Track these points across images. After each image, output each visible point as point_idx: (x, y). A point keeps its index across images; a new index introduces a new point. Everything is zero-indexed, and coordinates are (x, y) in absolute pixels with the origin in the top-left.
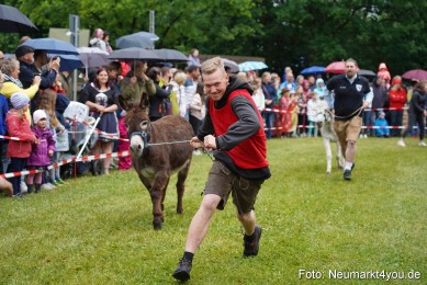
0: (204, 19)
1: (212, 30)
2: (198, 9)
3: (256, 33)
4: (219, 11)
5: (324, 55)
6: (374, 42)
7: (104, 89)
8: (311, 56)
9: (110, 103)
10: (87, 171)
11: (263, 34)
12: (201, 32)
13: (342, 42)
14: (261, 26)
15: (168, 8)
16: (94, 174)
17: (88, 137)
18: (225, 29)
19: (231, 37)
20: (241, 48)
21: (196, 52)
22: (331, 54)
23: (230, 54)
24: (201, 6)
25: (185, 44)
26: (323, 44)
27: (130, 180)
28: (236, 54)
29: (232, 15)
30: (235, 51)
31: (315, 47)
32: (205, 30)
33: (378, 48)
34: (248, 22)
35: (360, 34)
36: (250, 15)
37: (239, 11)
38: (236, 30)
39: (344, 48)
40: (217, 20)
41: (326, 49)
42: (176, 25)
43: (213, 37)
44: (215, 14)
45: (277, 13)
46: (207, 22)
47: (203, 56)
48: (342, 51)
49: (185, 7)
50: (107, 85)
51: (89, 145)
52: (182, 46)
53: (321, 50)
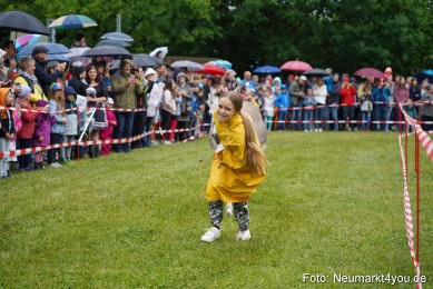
0: (165, 21)
1: (173, 32)
2: (160, 12)
3: (215, 35)
4: (179, 14)
5: (279, 55)
6: (326, 43)
7: (94, 84)
8: (267, 56)
9: (99, 95)
11: (221, 36)
12: (162, 35)
13: (295, 43)
14: (220, 28)
15: (130, 12)
17: (86, 125)
18: (185, 31)
19: (191, 39)
20: (198, 50)
22: (285, 54)
23: (188, 55)
24: (162, 9)
25: (144, 46)
26: (278, 45)
28: (193, 56)
29: (191, 18)
30: (193, 52)
31: (270, 48)
32: (166, 32)
33: (329, 49)
34: (207, 25)
35: (313, 35)
36: (209, 19)
37: (198, 14)
38: (196, 32)
39: (298, 49)
40: (177, 22)
41: (281, 50)
42: (138, 28)
43: (173, 40)
44: (175, 17)
45: (235, 16)
46: (167, 24)
48: (294, 49)
49: (147, 10)
50: (96, 80)
51: (87, 132)
52: (141, 49)
53: (276, 51)
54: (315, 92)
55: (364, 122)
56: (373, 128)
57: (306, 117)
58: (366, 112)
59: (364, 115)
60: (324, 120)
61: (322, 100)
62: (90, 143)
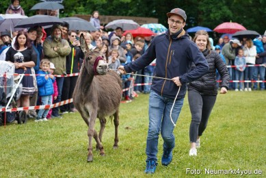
5: (212, 15)
7: (23, 49)
9: (26, 60)
13: (228, 4)
16: (19, 123)
17: (14, 91)
20: (135, 9)
21: (96, 14)
25: (84, 5)
26: (211, 6)
27: (51, 127)
30: (130, 11)
31: (203, 8)
33: (260, 10)
39: (230, 9)
41: (214, 10)
47: (102, 17)
48: (229, 12)
50: (25, 45)
51: (15, 98)
52: (82, 7)
54: (246, 52)
57: (237, 76)
60: (255, 79)
61: (252, 61)
62: (19, 109)
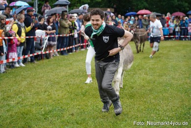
5: (139, 7)
8: (134, 7)
9: (53, 29)
10: (45, 58)
13: (146, 1)
17: (45, 44)
20: (103, 4)
22: (142, 6)
25: (80, 3)
26: (139, 2)
28: (102, 7)
30: (101, 6)
31: (135, 3)
33: (161, 3)
39: (147, 3)
41: (140, 4)
52: (79, 4)
53: (138, 5)
55: (177, 36)
56: (181, 39)
58: (178, 32)
59: (177, 33)
62: (47, 52)
